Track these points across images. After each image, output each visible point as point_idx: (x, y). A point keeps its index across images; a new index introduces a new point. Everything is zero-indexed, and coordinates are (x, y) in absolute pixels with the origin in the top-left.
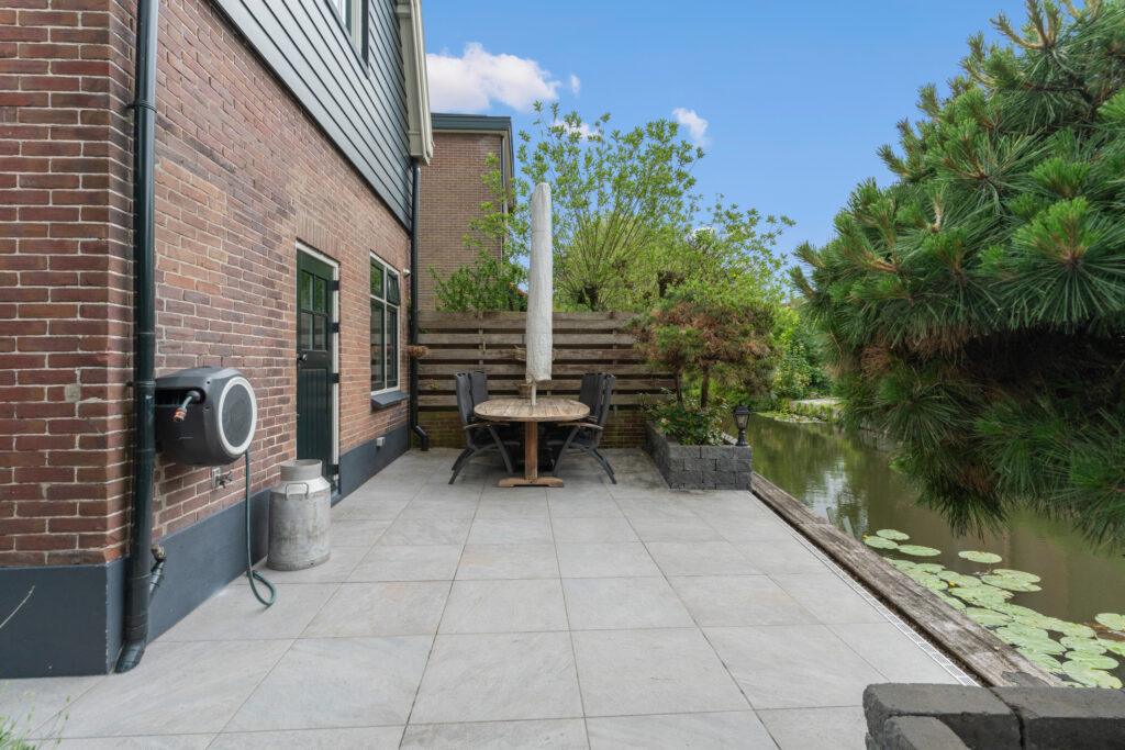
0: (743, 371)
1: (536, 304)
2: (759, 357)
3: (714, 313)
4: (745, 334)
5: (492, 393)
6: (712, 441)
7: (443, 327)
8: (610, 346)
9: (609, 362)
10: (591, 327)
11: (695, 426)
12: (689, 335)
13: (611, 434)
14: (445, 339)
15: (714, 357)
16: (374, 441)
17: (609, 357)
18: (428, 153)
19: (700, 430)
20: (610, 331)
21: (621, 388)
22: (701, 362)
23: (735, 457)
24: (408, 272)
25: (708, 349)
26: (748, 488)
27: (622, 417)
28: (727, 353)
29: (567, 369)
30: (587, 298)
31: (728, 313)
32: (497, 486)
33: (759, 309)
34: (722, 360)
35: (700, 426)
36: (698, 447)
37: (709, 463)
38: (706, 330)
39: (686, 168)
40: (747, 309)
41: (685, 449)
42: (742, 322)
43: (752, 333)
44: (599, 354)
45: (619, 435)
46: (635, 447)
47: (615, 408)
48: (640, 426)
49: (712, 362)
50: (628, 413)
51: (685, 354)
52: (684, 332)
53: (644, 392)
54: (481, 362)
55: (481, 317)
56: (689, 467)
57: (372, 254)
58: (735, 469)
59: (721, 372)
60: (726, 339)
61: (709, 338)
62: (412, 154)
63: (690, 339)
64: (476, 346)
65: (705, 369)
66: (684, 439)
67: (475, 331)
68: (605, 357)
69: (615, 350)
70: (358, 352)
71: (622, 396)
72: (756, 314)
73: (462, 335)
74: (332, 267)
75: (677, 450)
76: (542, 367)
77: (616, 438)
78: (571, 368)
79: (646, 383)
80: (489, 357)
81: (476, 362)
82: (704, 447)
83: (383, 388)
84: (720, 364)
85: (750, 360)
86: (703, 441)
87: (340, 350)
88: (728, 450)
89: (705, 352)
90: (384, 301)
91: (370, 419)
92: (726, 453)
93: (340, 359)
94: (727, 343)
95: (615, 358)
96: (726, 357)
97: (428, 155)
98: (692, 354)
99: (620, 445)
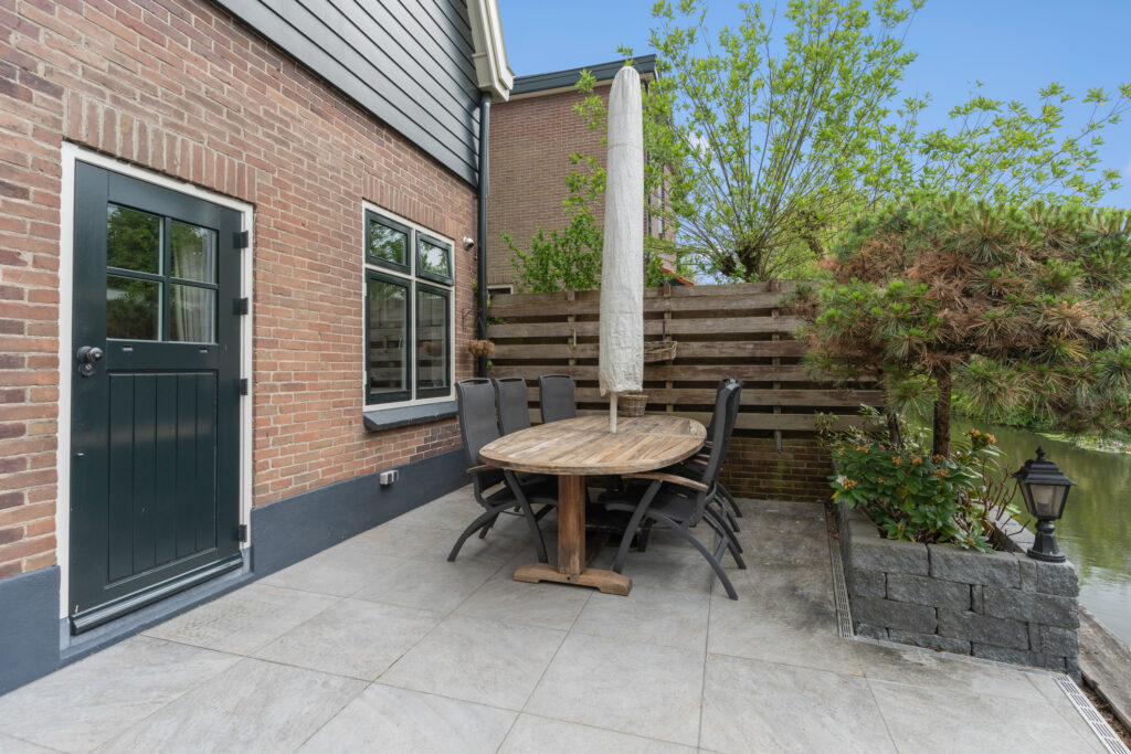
0: (1053, 380)
1: (612, 266)
2: (1100, 344)
3: (959, 244)
4: (1057, 285)
5: (581, 406)
6: (961, 535)
7: (521, 314)
8: (767, 336)
9: (768, 361)
10: (734, 306)
11: (914, 497)
12: (894, 296)
13: (772, 477)
14: (524, 330)
15: (967, 345)
16: (377, 476)
17: (766, 353)
18: (501, 82)
19: (927, 509)
20: (767, 312)
21: (786, 402)
22: (928, 359)
23: (1029, 587)
24: (470, 240)
25: (946, 325)
26: (1068, 667)
27: (790, 450)
28: (1001, 334)
29: (697, 372)
30: (739, 266)
31: (1002, 239)
32: (512, 577)
33: (1092, 228)
34: (983, 352)
35: (928, 500)
36: (922, 548)
37: (951, 592)
38: (938, 283)
39: (896, 33)
40: (1057, 230)
41: (890, 552)
42: (1044, 261)
43: (1076, 282)
44: (748, 348)
45: (784, 478)
46: (813, 500)
47: (778, 434)
48: (821, 466)
49: (958, 357)
50: (801, 444)
51: (884, 341)
52: (882, 292)
53: (826, 410)
54: (571, 362)
55: (572, 298)
56: (899, 593)
57: (365, 205)
58: (1028, 616)
59: (985, 380)
60: (997, 298)
61: (947, 302)
62: (481, 86)
63: (896, 306)
64: (564, 340)
65: (941, 372)
66: (890, 525)
67: (563, 318)
68: (758, 354)
69: (775, 341)
70: (320, 347)
71: (790, 416)
72: (1083, 241)
73: (545, 325)
74: (239, 213)
75: (867, 549)
76: (621, 369)
77: (779, 483)
78: (704, 371)
79: (832, 395)
80: (582, 356)
81: (565, 362)
82: (939, 550)
83: (409, 398)
84: (978, 363)
85: (1073, 350)
86: (939, 536)
87: (255, 342)
88: (1006, 566)
89: (937, 334)
90: (413, 277)
91: (361, 446)
92: (999, 575)
93: (254, 357)
94: (1000, 312)
95: (775, 354)
96: (996, 345)
97: (505, 87)
98: (901, 339)
99: (787, 495)
